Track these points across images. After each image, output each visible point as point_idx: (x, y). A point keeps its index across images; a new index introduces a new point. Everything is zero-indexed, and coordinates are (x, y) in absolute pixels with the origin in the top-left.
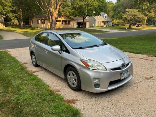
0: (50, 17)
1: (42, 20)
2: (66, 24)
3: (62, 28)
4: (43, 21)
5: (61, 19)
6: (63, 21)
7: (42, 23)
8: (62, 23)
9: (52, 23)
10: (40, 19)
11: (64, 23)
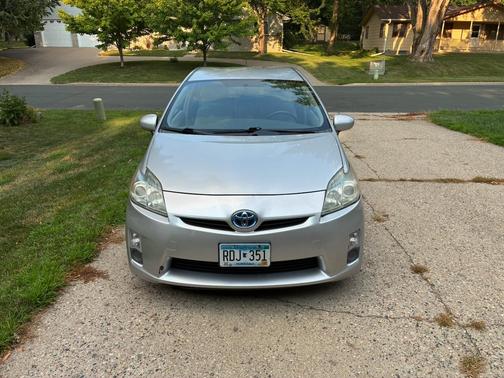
0: (420, 12)
1: (395, 24)
2: (491, 36)
3: (467, 51)
4: (399, 26)
5: (468, 20)
6: (477, 27)
7: (395, 35)
8: (475, 35)
9: (421, 32)
10: (390, 20)
11: (482, 35)
